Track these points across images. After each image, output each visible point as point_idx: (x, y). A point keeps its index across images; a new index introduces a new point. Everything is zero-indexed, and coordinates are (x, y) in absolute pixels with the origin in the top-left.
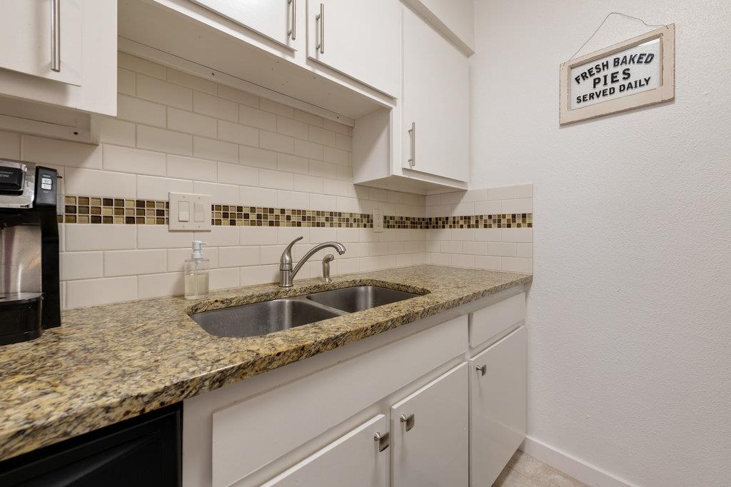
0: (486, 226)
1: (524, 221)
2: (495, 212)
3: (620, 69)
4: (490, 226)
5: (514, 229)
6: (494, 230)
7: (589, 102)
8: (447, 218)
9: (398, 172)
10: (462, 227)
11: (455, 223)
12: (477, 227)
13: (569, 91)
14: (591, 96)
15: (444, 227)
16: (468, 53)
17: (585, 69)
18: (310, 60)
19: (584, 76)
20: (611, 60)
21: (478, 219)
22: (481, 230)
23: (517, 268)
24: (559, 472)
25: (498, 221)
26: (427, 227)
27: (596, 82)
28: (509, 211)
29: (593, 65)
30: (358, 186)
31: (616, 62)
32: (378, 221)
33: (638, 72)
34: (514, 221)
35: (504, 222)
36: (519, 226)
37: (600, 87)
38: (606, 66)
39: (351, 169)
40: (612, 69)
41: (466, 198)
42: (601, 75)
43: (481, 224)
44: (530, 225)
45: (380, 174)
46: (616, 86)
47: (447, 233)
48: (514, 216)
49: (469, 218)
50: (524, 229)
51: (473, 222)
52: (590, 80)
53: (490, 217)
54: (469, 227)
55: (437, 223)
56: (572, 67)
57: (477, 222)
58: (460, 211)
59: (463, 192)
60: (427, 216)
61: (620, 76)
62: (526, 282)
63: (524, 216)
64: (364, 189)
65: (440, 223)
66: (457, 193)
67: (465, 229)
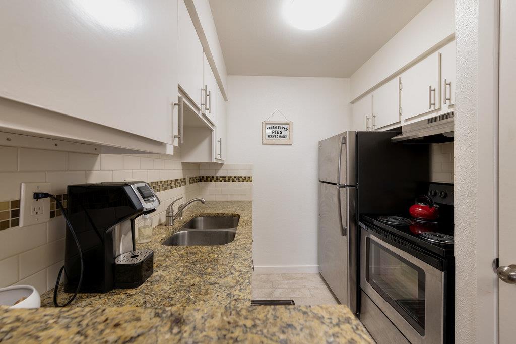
0: (233, 181)
1: (249, 179)
2: (238, 175)
3: (280, 130)
4: (235, 181)
5: (245, 183)
6: (237, 183)
7: (271, 138)
8: (213, 177)
9: (214, 161)
10: (221, 181)
11: (217, 179)
12: (229, 181)
13: (265, 132)
14: (272, 136)
15: (211, 181)
16: (226, 99)
17: (270, 126)
18: (203, 114)
19: (269, 128)
20: (277, 126)
21: (230, 178)
22: (231, 183)
24: (262, 274)
25: (239, 179)
26: (201, 181)
27: (273, 132)
28: (243, 175)
29: (272, 125)
30: (183, 163)
31: (279, 127)
32: (188, 182)
33: (284, 133)
34: (245, 179)
35: (241, 179)
36: (247, 181)
37: (274, 134)
40: (277, 129)
41: (223, 167)
42: (274, 130)
43: (231, 180)
44: (251, 181)
45: (204, 159)
46: (279, 135)
47: (213, 184)
48: (245, 177)
49: (225, 177)
50: (249, 182)
51: (227, 179)
52: (271, 130)
53: (235, 177)
54: (225, 181)
55: (207, 179)
56: (266, 124)
57: (229, 179)
58: (220, 173)
59: (222, 165)
60: (201, 175)
61: (279, 132)
63: (249, 177)
65: (209, 179)
66: (219, 165)
67: (223, 183)
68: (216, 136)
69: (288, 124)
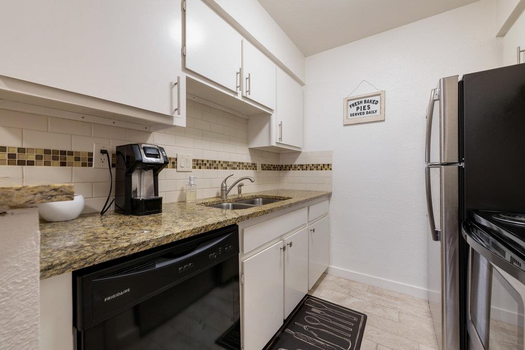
0: (311, 170)
1: (328, 167)
2: (315, 163)
3: (367, 105)
4: (313, 170)
5: (324, 171)
6: (315, 171)
7: (355, 117)
8: (291, 165)
9: (274, 144)
10: (299, 170)
11: (295, 168)
12: (307, 170)
13: (347, 110)
14: (356, 114)
15: (289, 170)
16: (302, 84)
17: (353, 102)
18: (243, 97)
19: (353, 105)
20: (363, 100)
21: (307, 166)
22: (309, 172)
23: (324, 189)
25: (316, 167)
26: (281, 170)
27: (358, 109)
28: (321, 163)
29: (356, 101)
30: (251, 149)
31: (365, 101)
32: (259, 167)
33: (373, 107)
34: (324, 167)
35: (319, 167)
36: (326, 169)
37: (359, 111)
38: (361, 102)
39: (247, 140)
40: (363, 104)
41: (301, 155)
42: (359, 106)
43: (309, 169)
44: (331, 169)
45: (266, 144)
46: (365, 111)
47: (291, 173)
48: (324, 165)
49: (303, 165)
50: (328, 171)
51: (304, 167)
52: (356, 107)
53: (313, 165)
54: (303, 170)
55: (286, 168)
56: (348, 100)
57: (306, 167)
58: (298, 162)
59: (300, 152)
60: (280, 164)
61: (366, 108)
62: (329, 196)
63: (328, 165)
64: (253, 151)
65: (288, 168)
66: (297, 153)
67: (301, 171)
68: (275, 120)
69: (379, 95)
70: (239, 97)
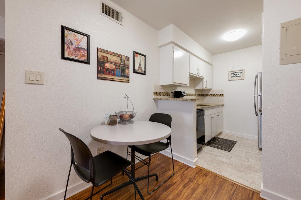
2: (217, 94)
3: (237, 73)
5: (221, 97)
6: (217, 97)
7: (233, 78)
9: (204, 88)
11: (209, 95)
13: (230, 75)
14: (233, 77)
15: (207, 96)
16: (212, 65)
17: (232, 72)
18: (198, 75)
19: (232, 73)
23: (221, 103)
25: (218, 95)
26: (203, 96)
28: (220, 94)
30: (195, 90)
31: (237, 72)
32: (197, 95)
33: (240, 74)
35: (219, 95)
37: (235, 76)
38: (235, 73)
39: (194, 87)
43: (215, 96)
44: (223, 96)
45: (201, 88)
51: (213, 95)
52: (233, 74)
55: (205, 95)
56: (230, 72)
58: (210, 93)
59: (211, 90)
60: (203, 94)
61: (237, 75)
62: (223, 106)
63: (222, 94)
66: (210, 90)
67: (211, 97)
68: (205, 80)
69: (242, 70)
70: (197, 76)
